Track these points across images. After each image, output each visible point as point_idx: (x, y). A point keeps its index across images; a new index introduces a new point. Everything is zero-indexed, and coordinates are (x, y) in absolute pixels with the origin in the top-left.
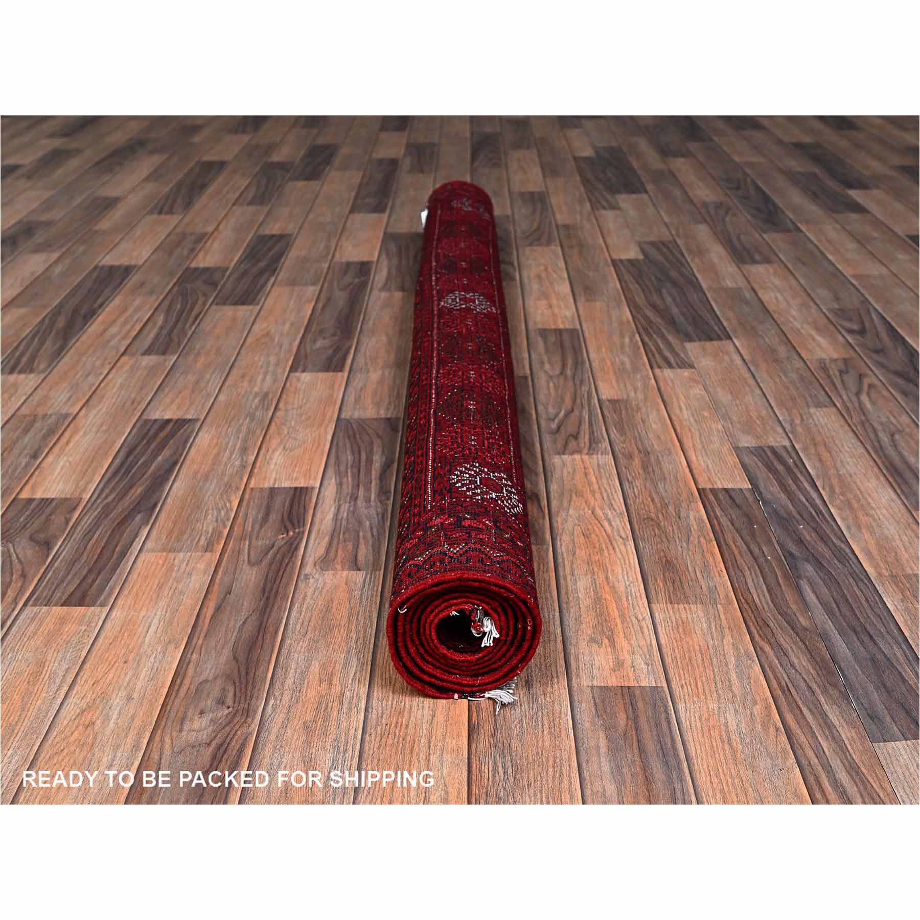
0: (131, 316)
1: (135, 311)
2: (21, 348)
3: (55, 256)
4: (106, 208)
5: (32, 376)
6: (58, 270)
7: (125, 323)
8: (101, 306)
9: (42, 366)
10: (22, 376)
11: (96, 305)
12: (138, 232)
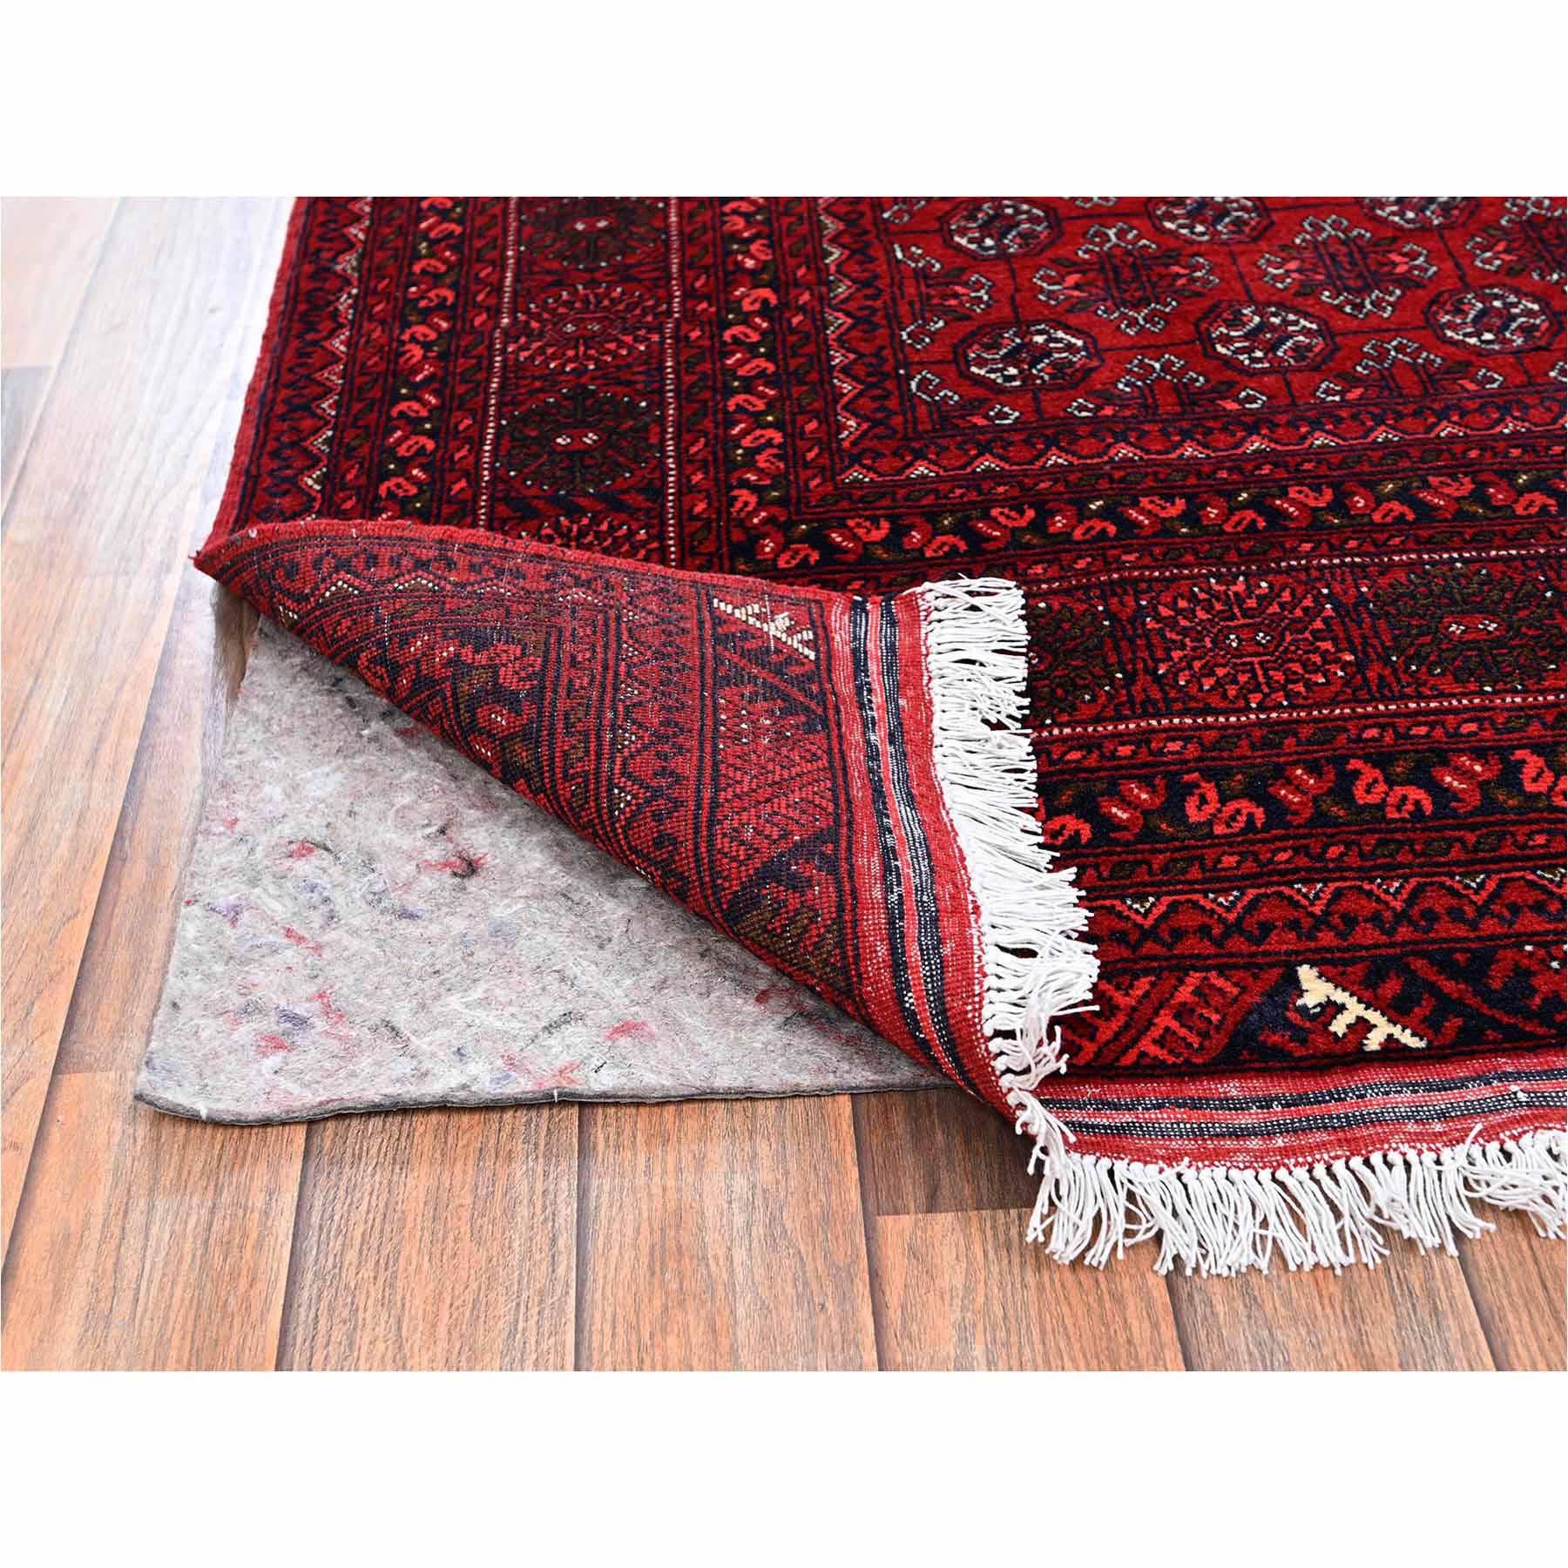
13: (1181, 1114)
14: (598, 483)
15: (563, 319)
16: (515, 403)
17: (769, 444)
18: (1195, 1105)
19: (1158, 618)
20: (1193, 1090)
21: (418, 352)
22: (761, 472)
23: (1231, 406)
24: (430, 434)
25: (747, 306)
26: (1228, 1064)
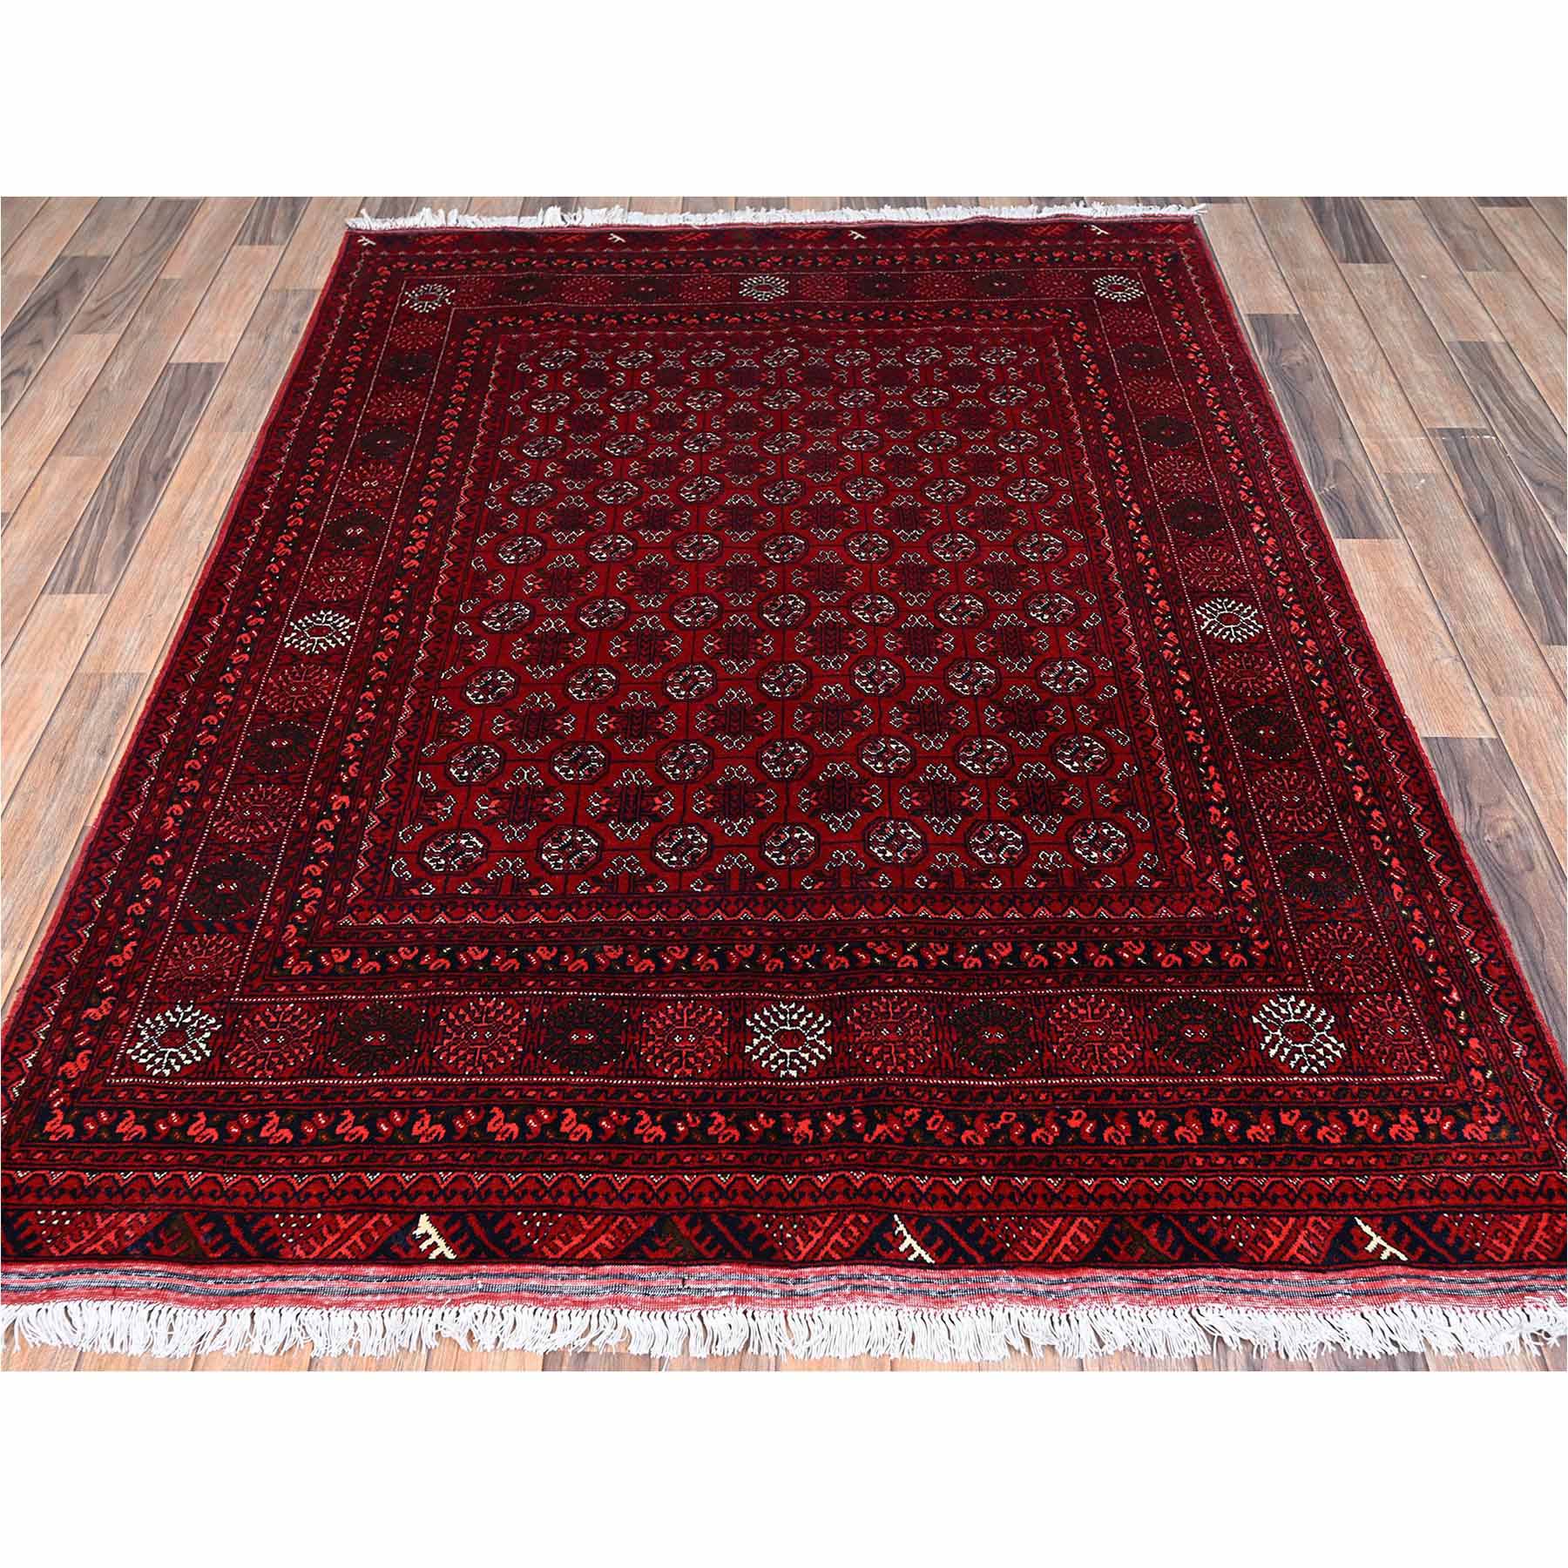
0: (214, 478)
1: (220, 467)
2: (77, 543)
3: (113, 338)
4: (180, 225)
5: (94, 596)
6: (118, 369)
7: (208, 492)
8: (175, 455)
9: (106, 578)
10: (82, 597)
11: (169, 454)
12: (223, 285)
13: (344, 1283)
14: (227, 916)
15: (245, 806)
16: (205, 861)
17: (314, 898)
18: (351, 1278)
19: (447, 1020)
20: (356, 1270)
21: (171, 821)
22: (304, 915)
23: (534, 892)
24: (161, 877)
25: (335, 807)
26: (370, 1260)
